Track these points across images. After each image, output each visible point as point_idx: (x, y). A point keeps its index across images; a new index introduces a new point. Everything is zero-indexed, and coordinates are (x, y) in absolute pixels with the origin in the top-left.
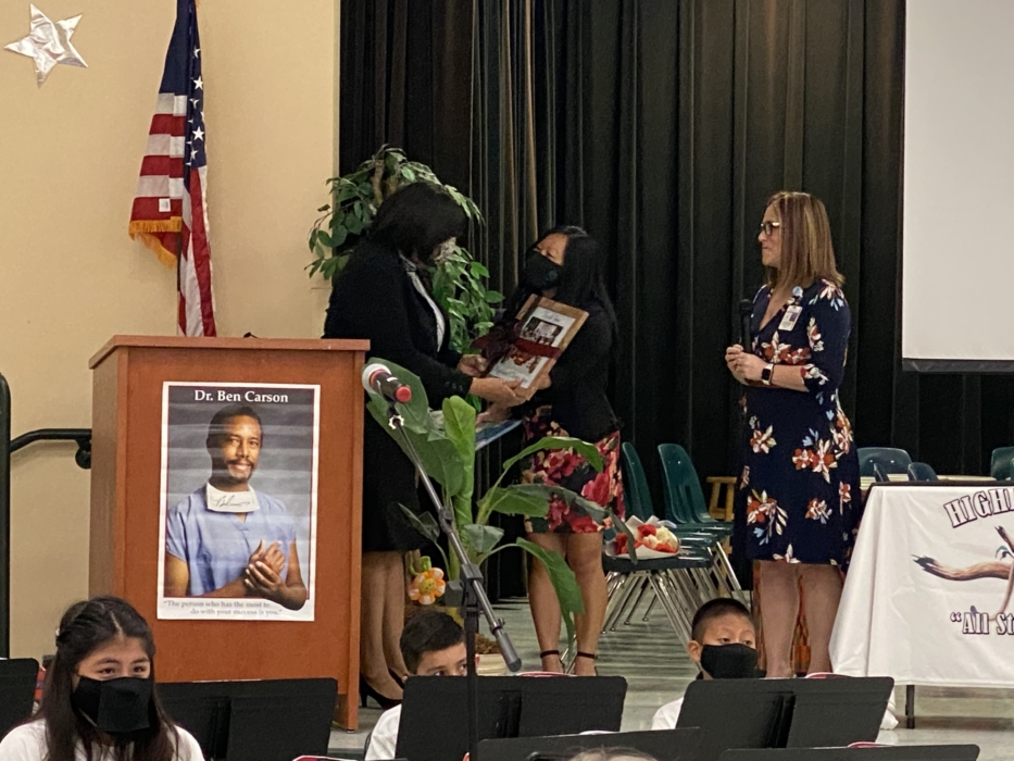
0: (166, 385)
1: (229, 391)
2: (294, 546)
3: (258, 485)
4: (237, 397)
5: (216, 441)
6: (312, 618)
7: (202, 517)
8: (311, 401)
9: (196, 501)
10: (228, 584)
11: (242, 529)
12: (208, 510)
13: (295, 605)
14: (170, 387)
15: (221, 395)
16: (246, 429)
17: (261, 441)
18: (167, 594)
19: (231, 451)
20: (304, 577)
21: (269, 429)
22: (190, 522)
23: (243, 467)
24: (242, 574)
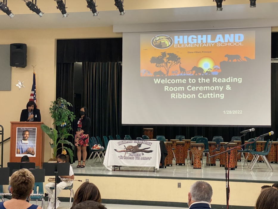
0: (17, 128)
1: (25, 128)
2: (33, 148)
3: (29, 140)
4: (26, 129)
5: (23, 134)
6: (35, 156)
7: (21, 144)
8: (36, 130)
9: (21, 142)
10: (25, 152)
11: (26, 145)
12: (22, 143)
13: (33, 155)
14: (18, 128)
15: (24, 129)
16: (27, 133)
17: (29, 134)
18: (17, 153)
19: (25, 136)
20: (34, 151)
21: (30, 133)
22: (20, 144)
23: (27, 138)
24: (26, 151)
